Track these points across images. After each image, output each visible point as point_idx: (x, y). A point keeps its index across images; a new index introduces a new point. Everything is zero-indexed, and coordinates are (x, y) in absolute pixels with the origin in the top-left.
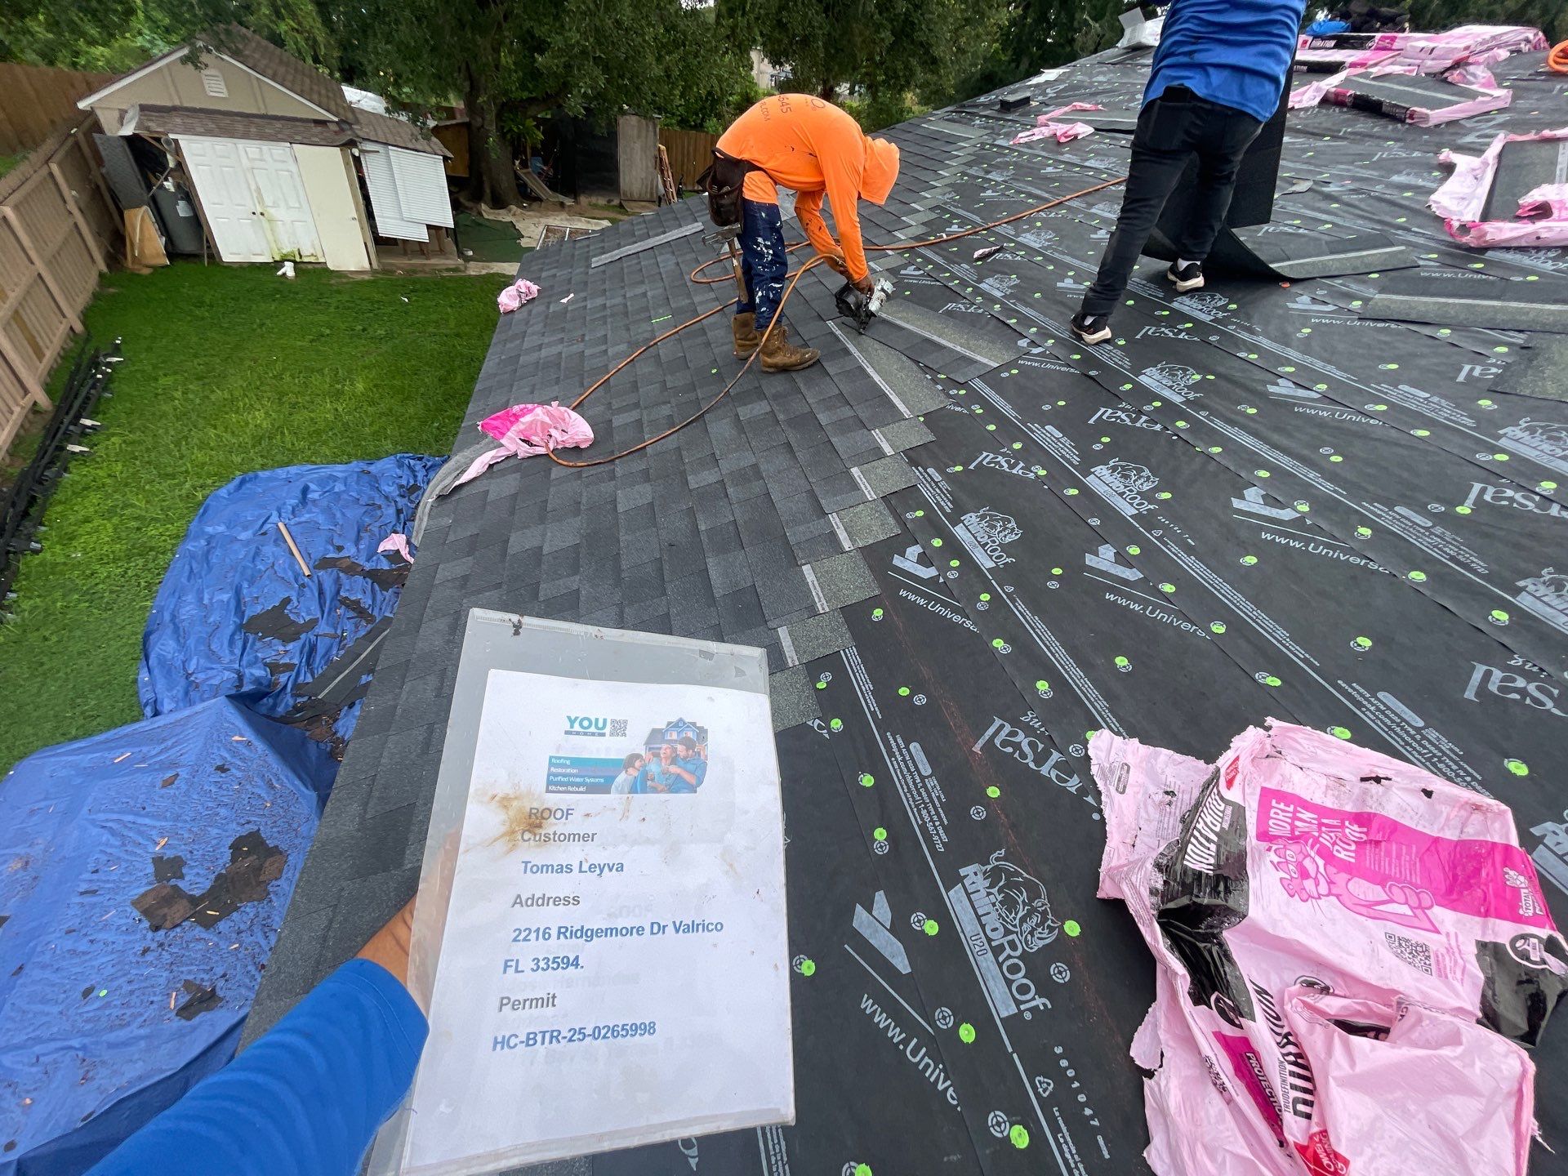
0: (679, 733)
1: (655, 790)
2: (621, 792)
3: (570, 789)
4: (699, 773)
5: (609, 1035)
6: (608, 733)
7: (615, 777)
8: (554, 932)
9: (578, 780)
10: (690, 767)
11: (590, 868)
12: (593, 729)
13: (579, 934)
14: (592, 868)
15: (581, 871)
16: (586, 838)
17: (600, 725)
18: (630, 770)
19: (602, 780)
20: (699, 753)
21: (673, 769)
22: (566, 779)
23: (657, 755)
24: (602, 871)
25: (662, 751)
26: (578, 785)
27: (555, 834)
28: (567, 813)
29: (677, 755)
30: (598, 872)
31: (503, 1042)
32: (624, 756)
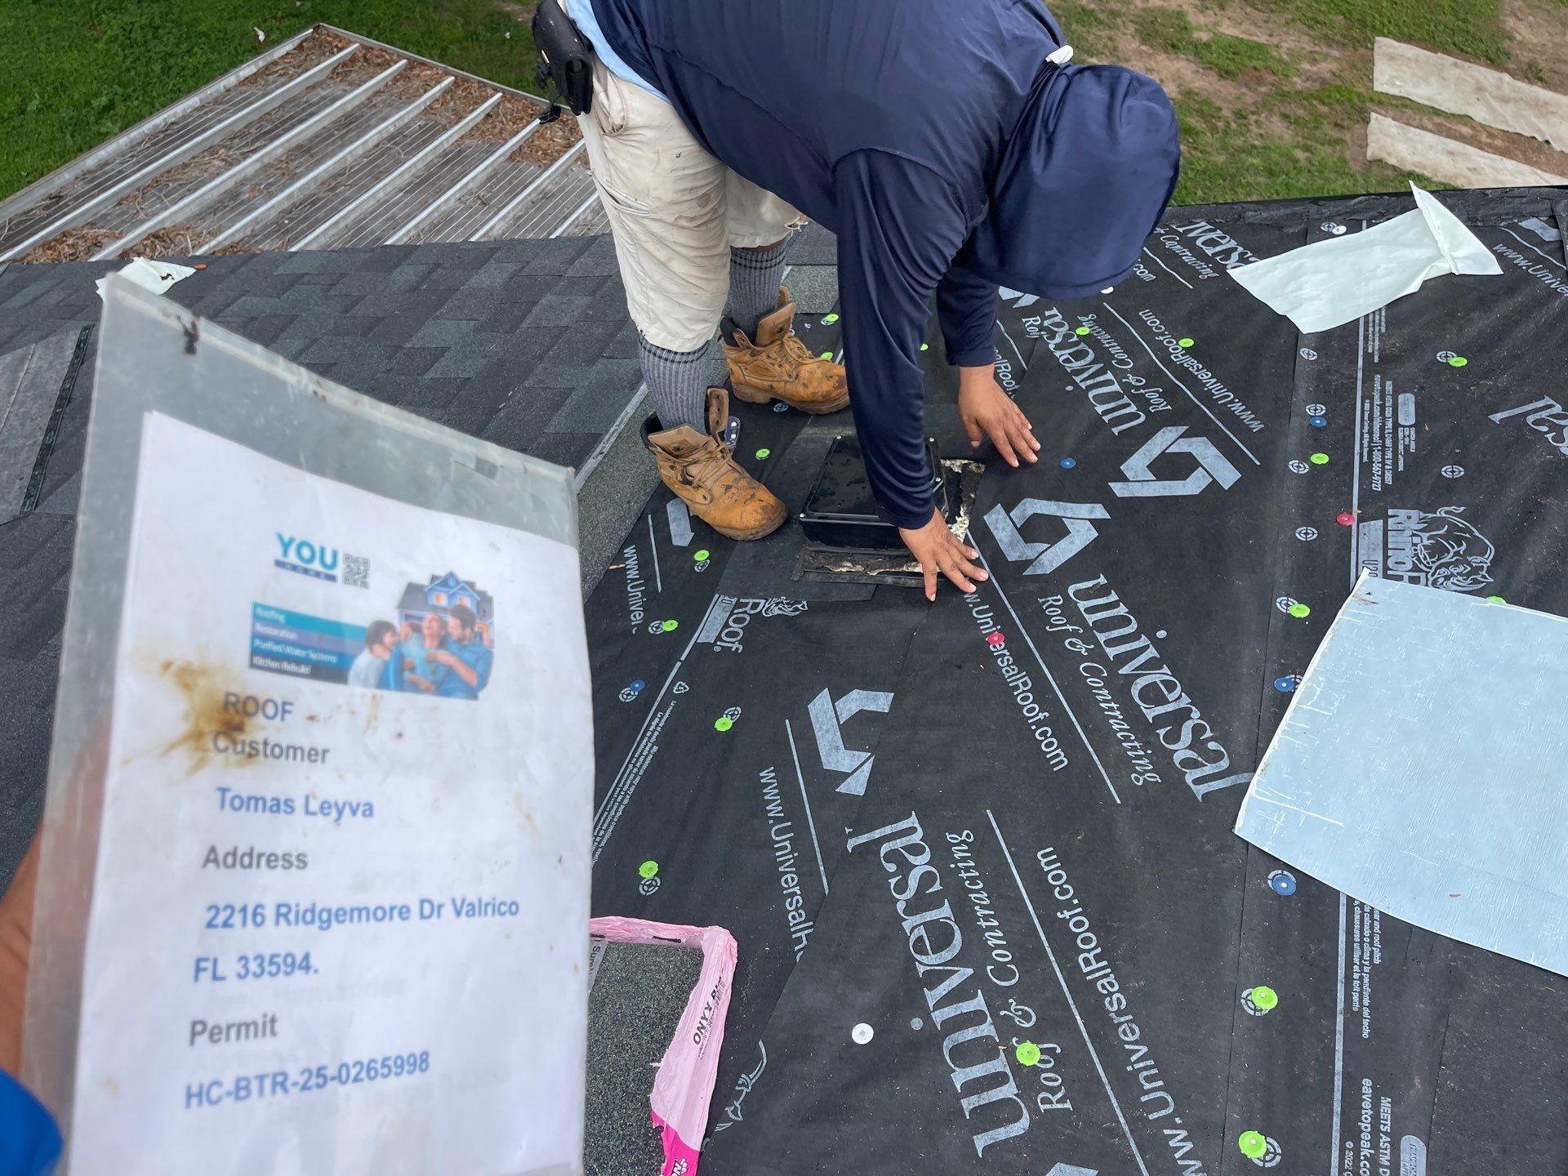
0: (451, 597)
1: (415, 688)
2: (365, 684)
3: (286, 666)
4: (481, 667)
5: (363, 1075)
6: (340, 578)
7: (353, 657)
8: (270, 913)
9: (298, 652)
10: (467, 655)
11: (322, 808)
12: (316, 566)
13: (309, 916)
14: (325, 807)
15: (308, 812)
16: (315, 755)
17: (329, 560)
18: (377, 647)
19: (334, 659)
20: (480, 635)
21: (444, 657)
22: (278, 648)
23: (417, 629)
24: (340, 813)
25: (425, 624)
26: (299, 661)
27: (266, 743)
28: (284, 709)
29: (448, 635)
30: (334, 814)
31: (199, 1095)
32: (365, 621)
